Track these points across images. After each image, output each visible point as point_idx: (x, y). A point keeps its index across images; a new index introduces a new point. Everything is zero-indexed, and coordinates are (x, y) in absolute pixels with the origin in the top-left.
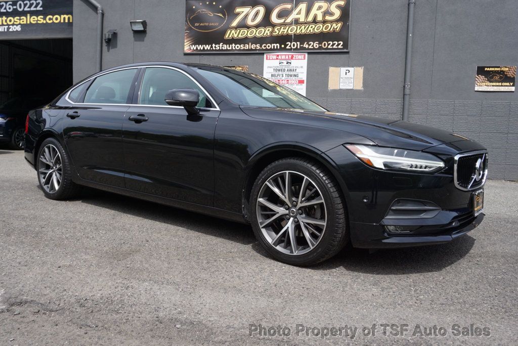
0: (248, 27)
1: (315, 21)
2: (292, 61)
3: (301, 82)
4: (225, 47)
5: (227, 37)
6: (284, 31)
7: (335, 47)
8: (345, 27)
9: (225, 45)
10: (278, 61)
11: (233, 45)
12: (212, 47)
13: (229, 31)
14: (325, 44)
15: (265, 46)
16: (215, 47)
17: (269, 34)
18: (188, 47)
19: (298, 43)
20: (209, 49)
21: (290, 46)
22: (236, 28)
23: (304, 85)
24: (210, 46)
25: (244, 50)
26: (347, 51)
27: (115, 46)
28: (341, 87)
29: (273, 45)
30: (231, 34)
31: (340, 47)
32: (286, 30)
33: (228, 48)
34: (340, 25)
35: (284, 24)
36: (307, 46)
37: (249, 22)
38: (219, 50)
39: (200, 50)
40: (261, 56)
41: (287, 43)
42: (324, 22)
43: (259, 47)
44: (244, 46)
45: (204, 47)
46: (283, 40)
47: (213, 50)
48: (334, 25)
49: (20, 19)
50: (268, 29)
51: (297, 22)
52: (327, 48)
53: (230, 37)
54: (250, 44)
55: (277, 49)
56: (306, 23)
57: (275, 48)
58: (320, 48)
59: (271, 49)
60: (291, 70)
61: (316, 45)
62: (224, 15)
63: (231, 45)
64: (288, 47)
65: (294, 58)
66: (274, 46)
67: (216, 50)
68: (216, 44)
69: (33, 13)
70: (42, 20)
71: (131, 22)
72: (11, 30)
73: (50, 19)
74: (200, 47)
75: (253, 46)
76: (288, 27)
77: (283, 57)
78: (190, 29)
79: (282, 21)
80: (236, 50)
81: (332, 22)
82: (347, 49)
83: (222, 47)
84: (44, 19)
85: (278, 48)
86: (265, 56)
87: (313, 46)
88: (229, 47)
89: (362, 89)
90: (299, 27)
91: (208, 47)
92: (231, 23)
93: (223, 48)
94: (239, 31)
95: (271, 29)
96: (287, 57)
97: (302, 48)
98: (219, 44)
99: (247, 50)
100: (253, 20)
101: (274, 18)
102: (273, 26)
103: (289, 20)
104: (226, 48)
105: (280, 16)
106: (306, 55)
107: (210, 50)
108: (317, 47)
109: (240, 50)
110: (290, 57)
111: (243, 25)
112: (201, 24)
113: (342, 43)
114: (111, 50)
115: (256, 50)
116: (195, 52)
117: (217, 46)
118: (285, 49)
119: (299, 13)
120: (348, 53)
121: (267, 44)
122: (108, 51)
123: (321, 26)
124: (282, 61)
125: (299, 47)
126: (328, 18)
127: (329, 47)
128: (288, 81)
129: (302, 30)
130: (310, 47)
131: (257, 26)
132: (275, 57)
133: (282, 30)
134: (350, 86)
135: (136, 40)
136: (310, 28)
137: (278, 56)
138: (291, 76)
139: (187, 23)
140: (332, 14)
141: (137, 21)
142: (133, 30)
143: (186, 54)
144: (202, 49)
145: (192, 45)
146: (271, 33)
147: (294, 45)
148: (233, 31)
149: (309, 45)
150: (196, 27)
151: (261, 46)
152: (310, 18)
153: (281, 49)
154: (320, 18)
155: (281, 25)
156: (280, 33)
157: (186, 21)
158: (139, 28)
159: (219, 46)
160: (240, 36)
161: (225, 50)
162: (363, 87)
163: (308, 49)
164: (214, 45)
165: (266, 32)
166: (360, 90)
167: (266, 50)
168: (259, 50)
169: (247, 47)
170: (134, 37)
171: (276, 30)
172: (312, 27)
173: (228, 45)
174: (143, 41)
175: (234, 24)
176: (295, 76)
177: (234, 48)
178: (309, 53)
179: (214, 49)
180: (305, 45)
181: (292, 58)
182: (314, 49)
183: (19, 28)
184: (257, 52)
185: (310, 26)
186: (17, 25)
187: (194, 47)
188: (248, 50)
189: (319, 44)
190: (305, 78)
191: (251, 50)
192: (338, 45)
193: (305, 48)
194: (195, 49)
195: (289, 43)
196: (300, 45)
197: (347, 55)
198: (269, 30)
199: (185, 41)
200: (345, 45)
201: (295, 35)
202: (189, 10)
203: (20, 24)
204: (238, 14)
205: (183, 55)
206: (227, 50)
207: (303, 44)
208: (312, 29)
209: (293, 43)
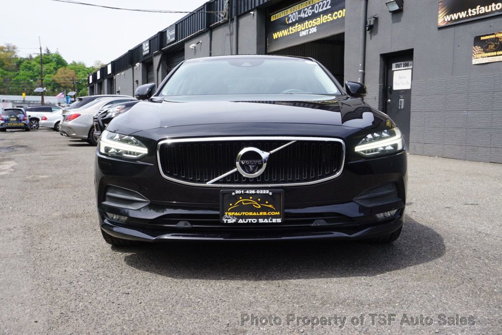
4: (483, 10)
9: (483, 8)
11: (493, 5)
12: (467, 13)
16: (471, 13)
18: (443, 19)
24: (466, 12)
27: (376, 33)
33: (487, 11)
38: (476, 15)
39: (455, 20)
45: (459, 15)
47: (469, 17)
49: (316, 21)
63: (490, 6)
67: (473, 16)
68: (472, 9)
69: (325, 13)
70: (330, 17)
71: (386, 4)
72: (310, 33)
73: (336, 15)
74: (455, 16)
80: (497, 11)
83: (479, 10)
84: (332, 16)
88: (488, 9)
91: (463, 15)
93: (481, 12)
98: (476, 8)
104: (484, 12)
107: (466, 18)
114: (373, 37)
116: (450, 24)
117: (473, 11)
122: (371, 39)
135: (394, 22)
142: (390, 12)
143: (440, 28)
144: (457, 18)
145: (446, 15)
158: (395, 7)
159: (476, 11)
161: (483, 14)
164: (470, 11)
170: (392, 18)
173: (486, 7)
174: (401, 21)
177: (494, 9)
179: (470, 15)
183: (314, 30)
186: (314, 27)
187: (448, 18)
199: (440, 12)
203: (316, 26)
205: (437, 29)
206: (486, 13)
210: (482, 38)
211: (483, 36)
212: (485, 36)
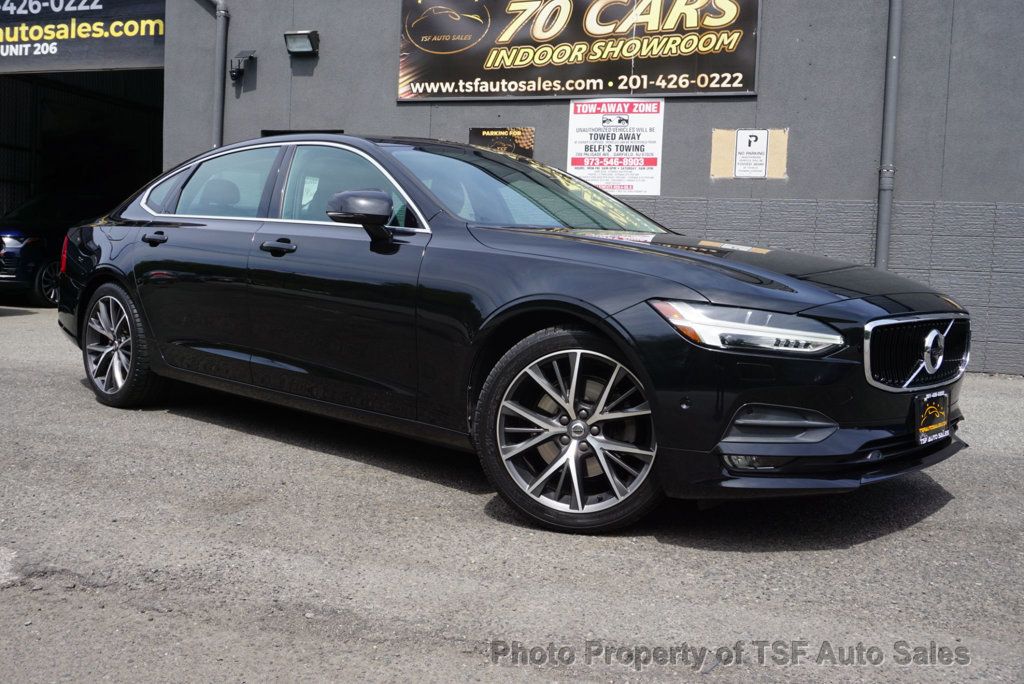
0: (536, 44)
1: (681, 29)
2: (632, 117)
3: (650, 162)
4: (486, 87)
5: (489, 64)
6: (613, 51)
7: (724, 85)
8: (748, 42)
9: (486, 83)
10: (600, 117)
11: (504, 82)
12: (457, 87)
13: (495, 53)
14: (703, 80)
15: (571, 85)
16: (464, 87)
17: (580, 58)
18: (406, 88)
19: (645, 77)
20: (451, 90)
21: (627, 84)
22: (509, 45)
23: (657, 170)
24: (453, 84)
25: (526, 93)
26: (752, 93)
27: (252, 86)
28: (739, 174)
29: (589, 82)
30: (497, 59)
31: (736, 84)
32: (617, 50)
33: (493, 90)
34: (736, 36)
35: (614, 37)
36: (663, 84)
37: (538, 33)
38: (473, 93)
39: (432, 94)
40: (563, 107)
41: (620, 78)
42: (702, 30)
43: (559, 87)
44: (527, 85)
45: (440, 87)
46: (610, 72)
47: (459, 94)
48: (724, 36)
49: (56, 30)
50: (578, 47)
51: (641, 31)
52: (708, 89)
53: (497, 64)
54: (540, 79)
55: (598, 91)
56: (661, 34)
57: (595, 88)
58: (693, 87)
59: (584, 91)
60: (627, 137)
61: (684, 81)
62: (484, 17)
63: (498, 83)
64: (621, 87)
65: (635, 110)
66: (591, 84)
67: (465, 94)
68: (465, 81)
69: (83, 17)
70: (101, 31)
71: (285, 35)
72: (36, 53)
73: (118, 29)
74: (432, 87)
75: (546, 85)
76: (621, 43)
77: (612, 108)
78: (409, 48)
79: (608, 29)
80: (509, 92)
81: (718, 30)
82: (752, 89)
83: (479, 86)
84: (106, 28)
85: (601, 87)
86: (572, 105)
87: (677, 83)
88: (495, 87)
89: (786, 177)
90: (646, 42)
91: (448, 87)
92: (499, 33)
93: (481, 90)
94: (515, 51)
95: (584, 48)
96: (620, 109)
97: (653, 89)
98: (473, 81)
99: (532, 93)
100: (547, 27)
101: (592, 24)
102: (591, 39)
103: (624, 27)
104: (487, 90)
105: (604, 18)
106: (662, 103)
107: (453, 94)
108: (687, 85)
109: (517, 93)
110: (626, 107)
111: (524, 40)
112: (435, 39)
113: (740, 76)
114: (242, 95)
115: (552, 92)
116: (420, 98)
117: (468, 84)
118: (615, 91)
119: (646, 12)
120: (753, 98)
121: (575, 81)
122: (238, 96)
123: (695, 39)
124: (609, 117)
125: (645, 86)
126: (710, 21)
127: (713, 85)
128: (621, 159)
129: (654, 48)
130: (671, 86)
131: (555, 42)
132: (593, 108)
133: (609, 49)
134: (759, 172)
135: (295, 73)
136: (669, 45)
137: (600, 105)
138: (628, 149)
139: (406, 35)
140: (719, 13)
141: (300, 32)
142: (289, 52)
143: (402, 103)
144: (436, 90)
145: (414, 82)
146: (586, 55)
147: (635, 82)
148: (503, 53)
149: (668, 81)
150: (424, 44)
151: (563, 85)
152: (671, 23)
153: (607, 91)
154: (692, 22)
155: (607, 37)
156: (604, 56)
157: (403, 31)
158: (304, 46)
159: (473, 86)
160: (517, 62)
161: (485, 94)
162: (788, 172)
163: (666, 90)
164: (461, 83)
165: (575, 53)
166: (780, 180)
167: (575, 92)
168: (559, 93)
169: (533, 86)
170: (291, 66)
171: (596, 49)
172: (674, 42)
173: (492, 83)
174: (311, 75)
175: (506, 36)
176: (637, 148)
177: (504, 90)
178: (667, 99)
179: (462, 90)
180: (661, 83)
181: (630, 110)
182: (679, 89)
183: (53, 49)
184: (555, 97)
185: (672, 40)
186: (49, 42)
187: (419, 88)
188: (536, 93)
189: (689, 79)
190: (658, 154)
191: (543, 92)
192: (732, 81)
193: (658, 89)
194: (421, 91)
195: (625, 78)
196: (649, 80)
197: (754, 103)
198: (580, 49)
199: (401, 75)
200: (748, 82)
201: (637, 59)
202: (409, 8)
203: (55, 40)
204: (514, 15)
205: (396, 103)
206: (490, 93)
207: (655, 81)
208: (674, 47)
209: (632, 78)
210: (484, 133)
211: (486, 130)
212: (490, 130)
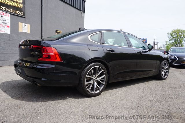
1: (13, 0)
2: (4, 16)
3: (8, 27)
7: (20, 14)
14: (17, 12)
19: (6, 8)
23: (10, 28)
28: (23, 31)
31: (22, 14)
34: (22, 5)
36: (10, 11)
41: (1, 7)
42: (17, 2)
48: (20, 5)
52: (18, 14)
58: (15, 13)
60: (3, 20)
61: (13, 11)
64: (1, 9)
81: (19, 3)
82: (25, 16)
87: (12, 11)
90: (6, 0)
96: (1, 14)
97: (8, 11)
106: (10, 15)
108: (14, 12)
110: (3, 13)
120: (25, 18)
125: (6, 10)
127: (19, 13)
128: (2, 25)
129: (8, 2)
130: (11, 11)
138: (3, 23)
147: (4, 9)
149: (11, 10)
162: (30, 32)
163: (10, 12)
166: (29, 33)
176: (5, 23)
178: (11, 14)
180: (9, 10)
182: (13, 13)
185: (11, 2)
190: (10, 25)
193: (9, 11)
200: (24, 14)
201: (5, 4)
207: (8, 9)
208: (12, 3)
209: (4, 7)
